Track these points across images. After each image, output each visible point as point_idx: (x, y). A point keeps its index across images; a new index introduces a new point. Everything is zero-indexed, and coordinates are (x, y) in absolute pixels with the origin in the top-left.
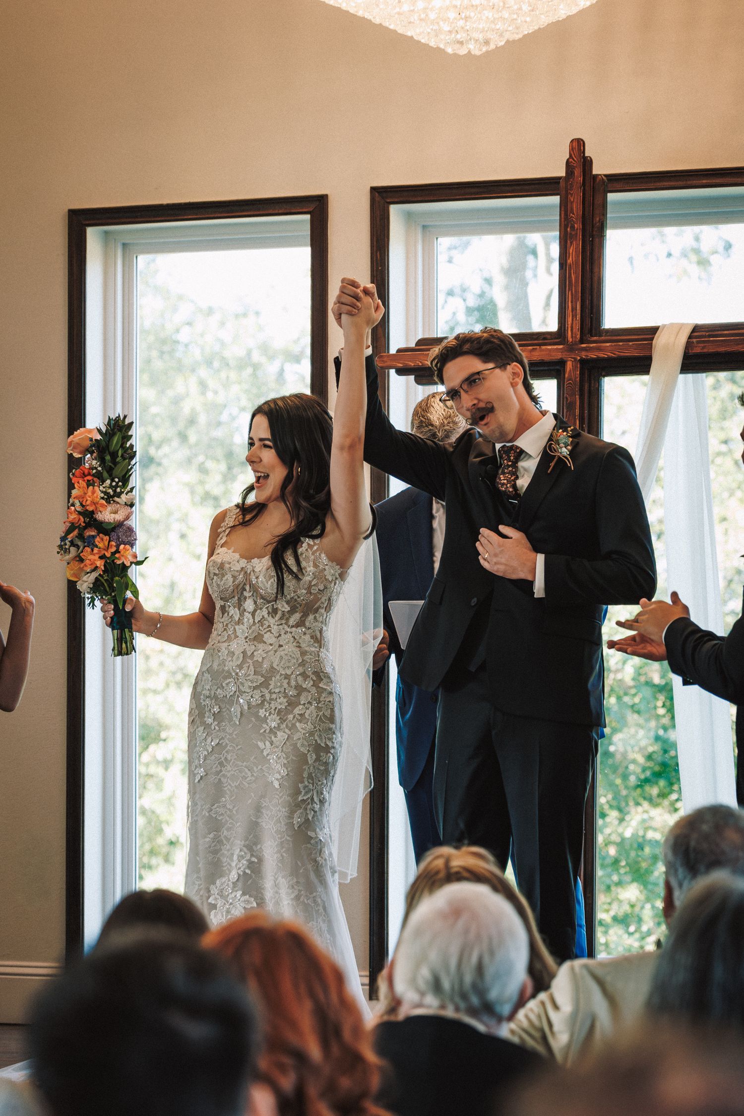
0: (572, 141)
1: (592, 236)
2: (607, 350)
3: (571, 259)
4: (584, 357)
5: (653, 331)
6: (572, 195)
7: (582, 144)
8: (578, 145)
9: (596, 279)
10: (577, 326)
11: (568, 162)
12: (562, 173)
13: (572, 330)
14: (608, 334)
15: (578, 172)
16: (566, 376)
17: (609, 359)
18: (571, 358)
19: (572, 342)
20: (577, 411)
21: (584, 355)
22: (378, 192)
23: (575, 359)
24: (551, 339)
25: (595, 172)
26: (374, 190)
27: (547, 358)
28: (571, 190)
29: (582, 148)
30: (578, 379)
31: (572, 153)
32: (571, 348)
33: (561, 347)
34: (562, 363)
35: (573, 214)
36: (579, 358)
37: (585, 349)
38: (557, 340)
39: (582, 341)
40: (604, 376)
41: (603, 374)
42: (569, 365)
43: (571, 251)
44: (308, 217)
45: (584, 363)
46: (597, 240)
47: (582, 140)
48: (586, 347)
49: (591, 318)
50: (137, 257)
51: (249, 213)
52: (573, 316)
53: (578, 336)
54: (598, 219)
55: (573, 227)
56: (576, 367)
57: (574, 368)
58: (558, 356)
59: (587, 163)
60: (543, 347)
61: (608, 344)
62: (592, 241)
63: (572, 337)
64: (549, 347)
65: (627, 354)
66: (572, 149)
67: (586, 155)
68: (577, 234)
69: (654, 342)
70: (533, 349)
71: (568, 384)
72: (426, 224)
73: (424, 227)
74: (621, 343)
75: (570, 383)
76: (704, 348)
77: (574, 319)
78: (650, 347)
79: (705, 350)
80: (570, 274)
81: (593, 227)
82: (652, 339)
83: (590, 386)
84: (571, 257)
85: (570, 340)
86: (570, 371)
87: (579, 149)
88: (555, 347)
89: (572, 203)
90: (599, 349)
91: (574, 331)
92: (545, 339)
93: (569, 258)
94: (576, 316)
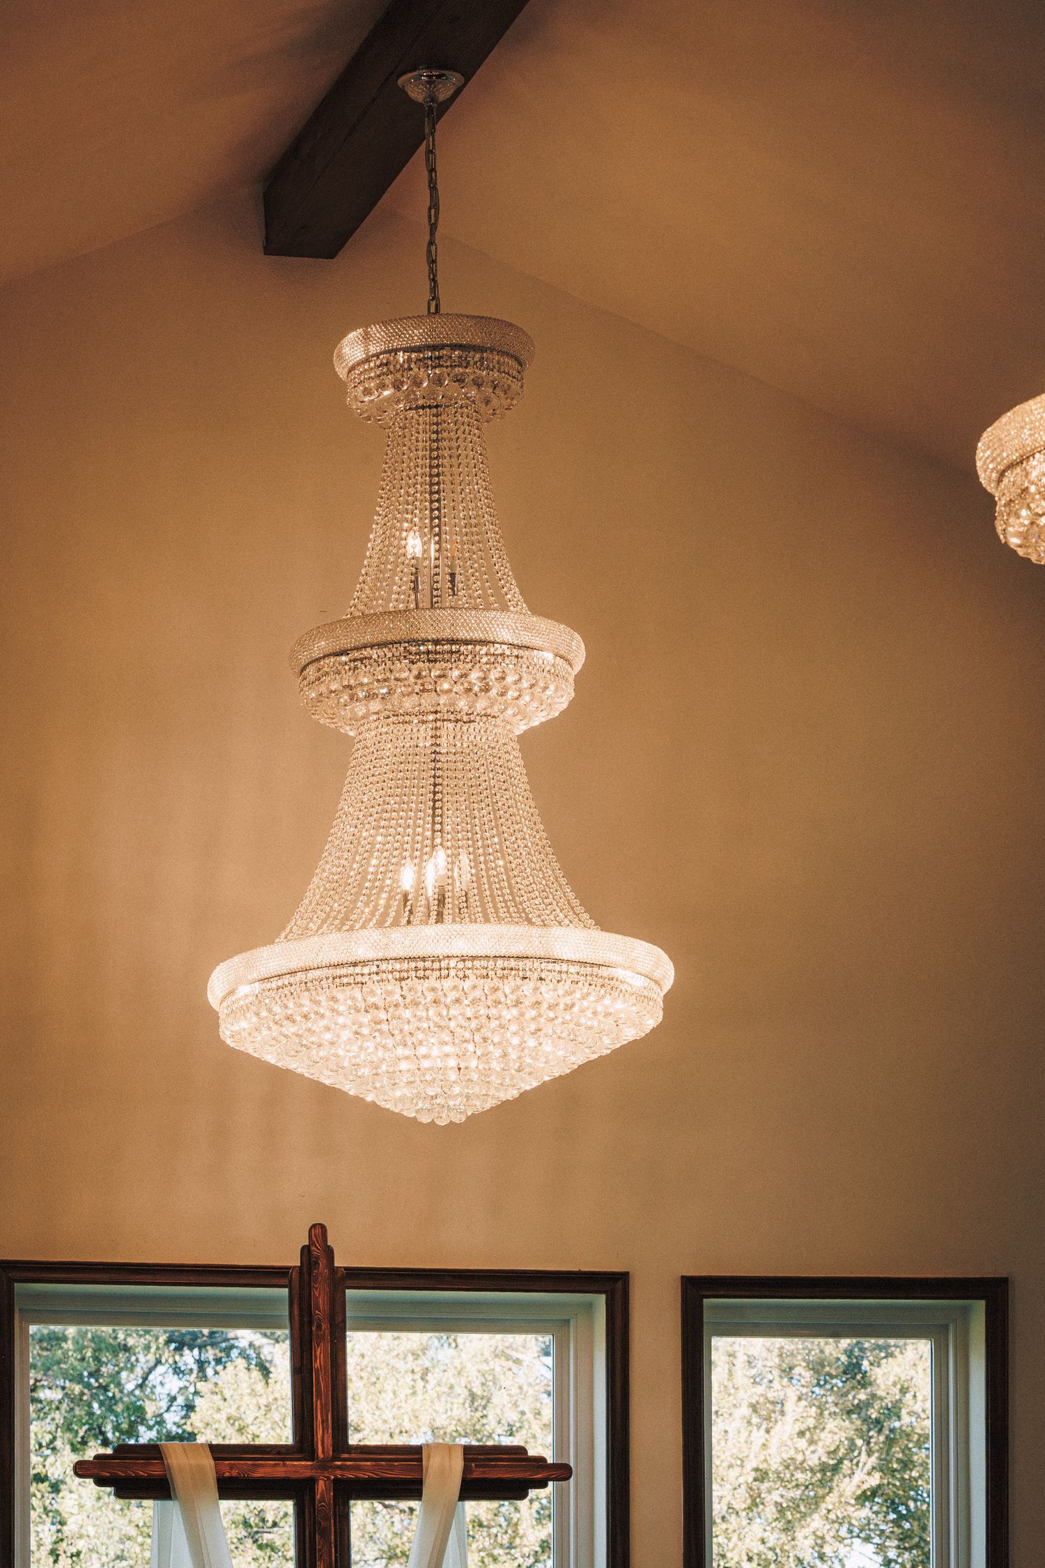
0: (311, 1227)
1: (337, 1338)
2: (367, 1470)
3: (318, 1363)
4: (339, 1476)
5: (420, 1451)
6: (316, 1288)
7: (323, 1231)
8: (319, 1232)
9: (340, 1387)
10: (329, 1440)
11: (304, 1250)
13: (322, 1445)
15: (320, 1264)
16: (318, 1497)
17: (370, 1480)
18: (324, 1477)
19: (323, 1459)
20: (333, 1538)
21: (339, 1473)
23: (328, 1478)
25: (336, 1264)
27: (294, 1476)
28: (316, 1282)
29: (323, 1235)
30: (333, 1501)
31: (311, 1239)
32: (323, 1466)
33: (310, 1463)
34: (312, 1482)
35: (317, 1311)
36: (333, 1477)
37: (339, 1467)
39: (335, 1458)
40: (354, 1500)
41: (352, 1497)
42: (321, 1486)
43: (318, 1354)
45: (336, 1482)
46: (340, 1343)
47: (323, 1226)
48: (341, 1465)
49: (338, 1432)
52: (323, 1428)
53: (331, 1452)
54: (341, 1319)
55: (317, 1327)
56: (330, 1486)
57: (328, 1489)
58: (308, 1474)
59: (329, 1253)
60: (288, 1463)
61: (369, 1463)
62: (337, 1343)
63: (323, 1452)
64: (295, 1463)
65: (393, 1475)
66: (310, 1235)
67: (328, 1245)
68: (324, 1333)
69: (424, 1463)
70: (276, 1464)
71: (321, 1506)
74: (384, 1463)
75: (324, 1506)
76: (482, 1473)
77: (326, 1431)
78: (419, 1469)
79: (486, 1475)
80: (318, 1379)
81: (336, 1327)
82: (420, 1460)
84: (318, 1360)
85: (321, 1455)
86: (323, 1491)
87: (319, 1235)
88: (303, 1463)
89: (315, 1298)
90: (358, 1468)
91: (325, 1445)
93: (316, 1361)
94: (328, 1429)
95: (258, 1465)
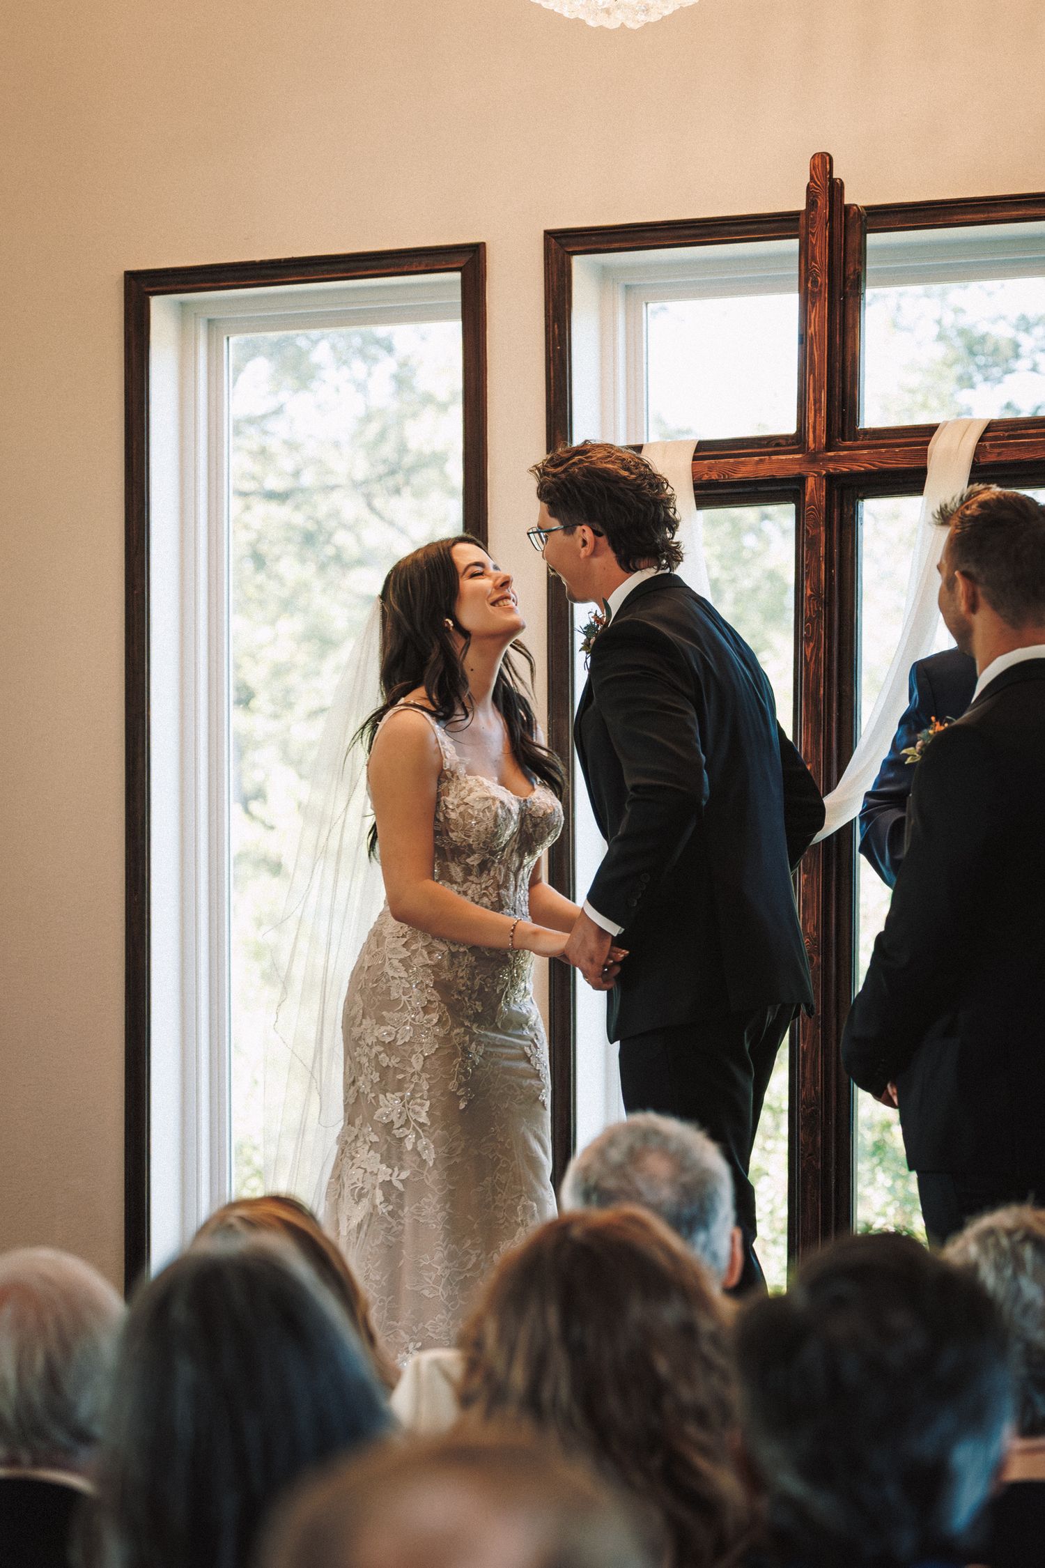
0: (813, 157)
1: (844, 294)
2: (863, 461)
3: (812, 328)
4: (831, 471)
5: (928, 431)
6: (813, 234)
7: (828, 161)
8: (823, 163)
9: (849, 358)
10: (822, 425)
11: (808, 187)
12: (801, 205)
13: (814, 432)
14: (868, 436)
15: (822, 202)
16: (807, 499)
17: (868, 473)
18: (814, 472)
19: (814, 449)
20: (822, 551)
21: (831, 467)
22: (555, 238)
23: (819, 474)
24: (789, 445)
25: (846, 202)
26: (548, 234)
27: (780, 474)
28: (812, 228)
29: (828, 167)
30: (823, 503)
31: (813, 173)
32: (813, 458)
33: (799, 456)
34: (801, 480)
35: (816, 263)
36: (824, 472)
37: (831, 459)
38: (796, 447)
39: (829, 446)
40: (863, 498)
41: (860, 495)
42: (811, 483)
43: (813, 316)
44: (457, 276)
45: (831, 479)
46: (851, 301)
47: (828, 154)
48: (835, 456)
49: (843, 414)
50: (228, 339)
51: (377, 272)
52: (815, 411)
53: (824, 441)
54: (852, 269)
55: (815, 282)
56: (821, 485)
57: (818, 487)
58: (795, 470)
59: (836, 188)
60: (774, 457)
61: (865, 452)
62: (844, 301)
63: (815, 441)
64: (783, 457)
65: (892, 465)
66: (813, 168)
67: (834, 177)
68: (820, 291)
69: (930, 447)
70: (761, 460)
71: (809, 510)
72: (629, 283)
73: (628, 288)
74: (883, 450)
75: (813, 510)
76: (999, 454)
77: (818, 416)
78: (924, 455)
79: (1003, 458)
80: (812, 348)
81: (845, 282)
82: (927, 443)
83: (841, 515)
84: (812, 325)
85: (812, 445)
86: (812, 490)
87: (824, 166)
88: (791, 457)
89: (814, 246)
90: (853, 459)
91: (817, 431)
92: (778, 445)
93: (810, 327)
94: (820, 410)
95: (742, 463)
